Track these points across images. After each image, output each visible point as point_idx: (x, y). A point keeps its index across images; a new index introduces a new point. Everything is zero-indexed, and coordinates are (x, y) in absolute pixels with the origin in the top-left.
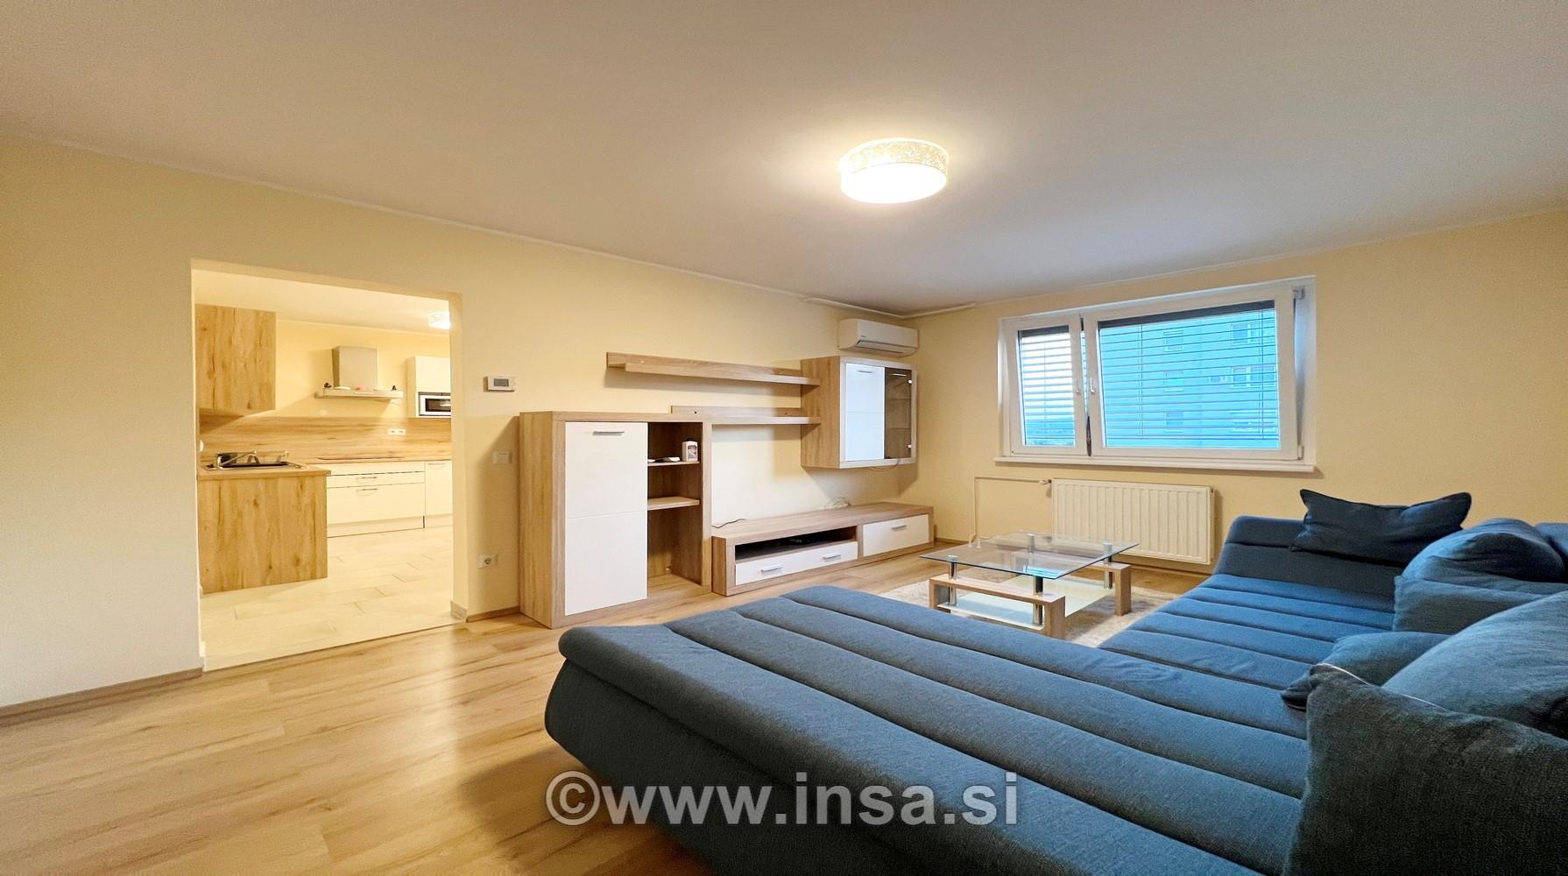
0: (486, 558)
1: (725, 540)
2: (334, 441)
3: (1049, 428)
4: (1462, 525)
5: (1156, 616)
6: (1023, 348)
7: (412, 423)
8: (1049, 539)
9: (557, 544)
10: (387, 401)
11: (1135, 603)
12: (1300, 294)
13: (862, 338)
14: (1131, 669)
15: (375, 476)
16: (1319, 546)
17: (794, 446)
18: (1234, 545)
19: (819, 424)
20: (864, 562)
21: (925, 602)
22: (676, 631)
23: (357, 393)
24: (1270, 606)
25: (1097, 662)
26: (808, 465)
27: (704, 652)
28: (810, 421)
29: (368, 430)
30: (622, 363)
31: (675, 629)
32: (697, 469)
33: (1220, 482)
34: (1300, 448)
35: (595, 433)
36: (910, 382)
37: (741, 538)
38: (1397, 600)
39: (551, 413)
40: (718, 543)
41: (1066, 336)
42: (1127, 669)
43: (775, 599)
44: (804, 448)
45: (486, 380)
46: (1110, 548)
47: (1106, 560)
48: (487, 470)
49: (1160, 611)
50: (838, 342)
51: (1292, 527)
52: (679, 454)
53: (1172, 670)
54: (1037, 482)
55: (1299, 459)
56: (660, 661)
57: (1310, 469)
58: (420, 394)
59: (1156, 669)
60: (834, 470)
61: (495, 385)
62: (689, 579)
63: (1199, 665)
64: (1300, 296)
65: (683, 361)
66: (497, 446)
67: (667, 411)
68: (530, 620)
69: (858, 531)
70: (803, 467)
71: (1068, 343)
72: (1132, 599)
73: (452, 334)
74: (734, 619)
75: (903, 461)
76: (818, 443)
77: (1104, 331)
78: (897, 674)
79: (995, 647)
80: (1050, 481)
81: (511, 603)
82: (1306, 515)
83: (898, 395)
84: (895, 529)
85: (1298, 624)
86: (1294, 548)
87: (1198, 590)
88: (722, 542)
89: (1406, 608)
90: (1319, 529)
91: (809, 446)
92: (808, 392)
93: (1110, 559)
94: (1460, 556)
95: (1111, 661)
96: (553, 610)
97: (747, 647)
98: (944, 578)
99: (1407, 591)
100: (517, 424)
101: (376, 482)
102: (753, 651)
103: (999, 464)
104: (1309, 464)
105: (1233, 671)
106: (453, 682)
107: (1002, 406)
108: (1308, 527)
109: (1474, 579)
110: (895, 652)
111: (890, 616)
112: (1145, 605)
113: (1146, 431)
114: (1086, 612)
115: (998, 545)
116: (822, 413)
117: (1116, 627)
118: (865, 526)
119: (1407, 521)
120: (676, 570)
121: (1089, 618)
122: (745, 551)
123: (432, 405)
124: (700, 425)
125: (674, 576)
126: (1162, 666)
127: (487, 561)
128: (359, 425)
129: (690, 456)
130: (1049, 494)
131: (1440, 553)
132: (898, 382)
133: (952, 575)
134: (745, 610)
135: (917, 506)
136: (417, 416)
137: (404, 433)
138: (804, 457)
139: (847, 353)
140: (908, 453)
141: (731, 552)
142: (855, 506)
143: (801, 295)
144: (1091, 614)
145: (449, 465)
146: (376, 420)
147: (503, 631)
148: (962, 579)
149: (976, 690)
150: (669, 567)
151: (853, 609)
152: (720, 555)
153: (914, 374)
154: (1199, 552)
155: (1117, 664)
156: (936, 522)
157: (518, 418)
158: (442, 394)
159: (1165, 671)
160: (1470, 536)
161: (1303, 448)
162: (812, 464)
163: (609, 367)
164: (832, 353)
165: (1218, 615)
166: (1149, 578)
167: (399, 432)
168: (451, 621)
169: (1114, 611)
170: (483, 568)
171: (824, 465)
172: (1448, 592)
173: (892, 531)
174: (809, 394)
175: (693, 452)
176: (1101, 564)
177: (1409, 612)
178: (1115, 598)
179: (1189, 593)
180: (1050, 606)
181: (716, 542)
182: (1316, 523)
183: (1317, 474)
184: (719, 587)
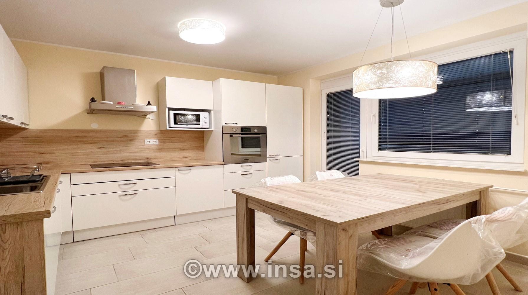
2: (103, 150)
7: (164, 135)
10: (144, 114)
15: (134, 181)
23: (118, 107)
29: (130, 140)
58: (170, 109)
101: (135, 187)
123: (178, 119)
128: (123, 136)
136: (168, 128)
137: (157, 143)
146: (136, 131)
158: (186, 110)
167: (153, 142)
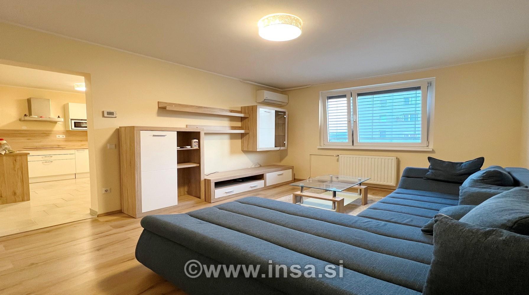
0: (105, 189)
1: (210, 180)
2: (30, 140)
3: (338, 135)
4: (481, 169)
5: (377, 204)
6: (329, 103)
7: (68, 133)
8: (338, 178)
9: (138, 183)
10: (56, 122)
11: (369, 201)
12: (430, 84)
13: (267, 98)
14: (369, 223)
15: (51, 156)
16: (433, 177)
17: (239, 142)
18: (404, 178)
19: (248, 133)
20: (267, 188)
21: (291, 202)
22: (191, 216)
23: (41, 119)
24: (417, 199)
25: (356, 221)
26: (244, 150)
27: (203, 223)
28: (245, 132)
29: (47, 135)
30: (165, 106)
31: (191, 215)
32: (198, 151)
33: (399, 155)
34: (428, 142)
35: (154, 136)
36: (285, 116)
37: (217, 179)
38: (460, 194)
39: (134, 127)
40: (207, 182)
41: (345, 99)
42: (368, 223)
43: (232, 202)
44: (242, 143)
45: (103, 112)
46: (360, 180)
47: (359, 185)
48: (105, 151)
49: (378, 202)
50: (256, 100)
51: (425, 171)
52: (190, 144)
53: (383, 223)
54: (333, 156)
55: (427, 146)
56: (186, 227)
57: (431, 150)
58: (71, 120)
59: (377, 222)
60: (255, 152)
61: (107, 114)
62: (195, 196)
63: (393, 220)
64: (430, 85)
65: (192, 106)
66: (109, 141)
67: (185, 127)
68: (126, 215)
69: (265, 175)
70: (242, 151)
71: (346, 102)
72: (368, 199)
73: (86, 93)
74: (215, 210)
75: (282, 148)
76: (248, 141)
77: (360, 97)
78: (282, 228)
79: (319, 217)
80: (338, 156)
81: (117, 208)
82: (430, 166)
83: (281, 122)
84: (279, 175)
85: (427, 205)
86: (425, 178)
87: (392, 194)
88: (209, 181)
89: (463, 197)
90: (433, 171)
91: (245, 141)
92: (244, 120)
93: (360, 184)
94: (481, 178)
95: (362, 220)
96: (137, 211)
97: (221, 221)
98: (299, 193)
99: (464, 191)
100: (118, 132)
101: (52, 159)
102: (224, 222)
103: (319, 149)
104: (430, 149)
105: (404, 222)
106: (91, 242)
107: (321, 127)
108: (430, 171)
109: (484, 186)
110: (281, 220)
111: (278, 207)
112: (372, 201)
113: (374, 136)
114: (351, 204)
115: (318, 181)
116: (250, 129)
117: (363, 209)
118: (267, 174)
119: (463, 167)
120: (189, 193)
121: (352, 206)
122: (219, 184)
123: (77, 125)
124: (199, 132)
125: (189, 196)
126: (380, 222)
127: (106, 191)
128: (42, 134)
129: (195, 146)
130: (338, 160)
131: (475, 178)
132: (280, 116)
133: (302, 192)
134: (219, 207)
135: (288, 166)
136: (71, 129)
137: (64, 137)
138: (242, 146)
139: (259, 104)
140: (284, 145)
141: (213, 185)
142: (263, 166)
143: (241, 80)
144: (353, 205)
145: (87, 151)
146: (51, 131)
147: (115, 220)
148: (305, 193)
149: (312, 233)
150: (187, 192)
151: (263, 205)
152: (208, 187)
153: (287, 113)
154: (391, 181)
155: (364, 221)
156: (295, 172)
157: (118, 129)
158: (82, 120)
159: (381, 223)
160: (484, 172)
161: (429, 142)
162: (246, 149)
163: (159, 108)
164: (254, 104)
165: (399, 203)
166: (374, 192)
167: (62, 137)
168: (90, 217)
169: (361, 204)
170: (103, 194)
171: (251, 150)
172: (477, 191)
173: (278, 176)
174: (245, 121)
175: (196, 144)
176: (357, 186)
177: (464, 198)
178: (362, 199)
179: (389, 195)
180: (339, 202)
181: (206, 181)
182: (433, 169)
183: (433, 152)
184: (208, 199)
